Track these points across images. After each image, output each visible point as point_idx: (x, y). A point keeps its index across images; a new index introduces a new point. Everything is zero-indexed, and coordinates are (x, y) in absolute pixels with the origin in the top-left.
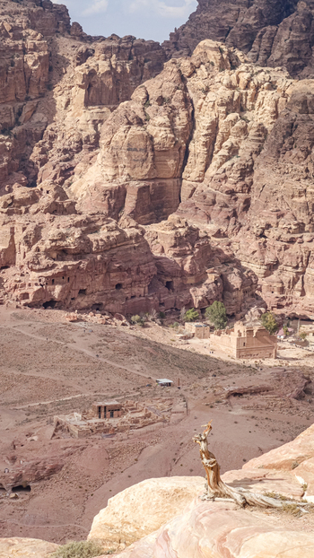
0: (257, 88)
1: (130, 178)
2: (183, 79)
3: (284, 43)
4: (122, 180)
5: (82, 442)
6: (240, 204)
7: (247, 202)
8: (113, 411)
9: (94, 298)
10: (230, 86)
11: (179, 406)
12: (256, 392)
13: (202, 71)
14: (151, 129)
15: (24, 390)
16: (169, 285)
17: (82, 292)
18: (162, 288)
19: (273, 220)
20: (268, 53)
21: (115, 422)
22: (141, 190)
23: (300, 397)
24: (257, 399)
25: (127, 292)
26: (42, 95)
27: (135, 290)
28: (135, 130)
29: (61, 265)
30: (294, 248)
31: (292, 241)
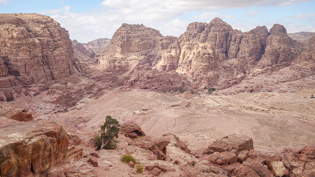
0: (193, 45)
1: (167, 63)
2: (179, 43)
3: (202, 36)
4: (166, 64)
5: (138, 116)
6: (189, 68)
7: (191, 68)
8: (146, 110)
9: (156, 87)
10: (188, 45)
11: (160, 109)
12: (177, 106)
13: (183, 42)
14: (172, 53)
15: (135, 106)
16: (172, 84)
17: (153, 86)
18: (170, 85)
19: (195, 71)
20: (199, 39)
21: (146, 112)
22: (169, 66)
23: (186, 107)
24: (177, 107)
25: (163, 86)
26: (153, 48)
27: (164, 85)
28: (168, 54)
29: (148, 80)
30: (199, 77)
31: (199, 75)
